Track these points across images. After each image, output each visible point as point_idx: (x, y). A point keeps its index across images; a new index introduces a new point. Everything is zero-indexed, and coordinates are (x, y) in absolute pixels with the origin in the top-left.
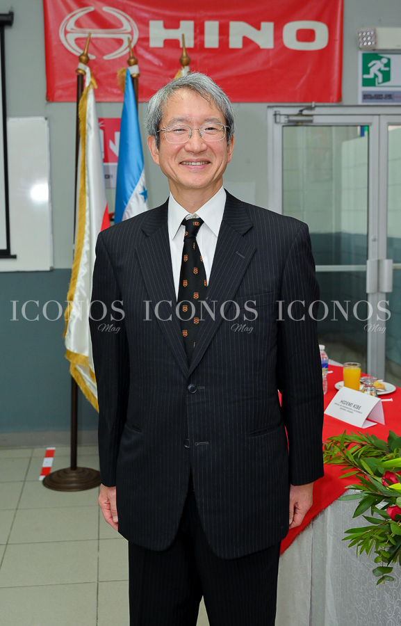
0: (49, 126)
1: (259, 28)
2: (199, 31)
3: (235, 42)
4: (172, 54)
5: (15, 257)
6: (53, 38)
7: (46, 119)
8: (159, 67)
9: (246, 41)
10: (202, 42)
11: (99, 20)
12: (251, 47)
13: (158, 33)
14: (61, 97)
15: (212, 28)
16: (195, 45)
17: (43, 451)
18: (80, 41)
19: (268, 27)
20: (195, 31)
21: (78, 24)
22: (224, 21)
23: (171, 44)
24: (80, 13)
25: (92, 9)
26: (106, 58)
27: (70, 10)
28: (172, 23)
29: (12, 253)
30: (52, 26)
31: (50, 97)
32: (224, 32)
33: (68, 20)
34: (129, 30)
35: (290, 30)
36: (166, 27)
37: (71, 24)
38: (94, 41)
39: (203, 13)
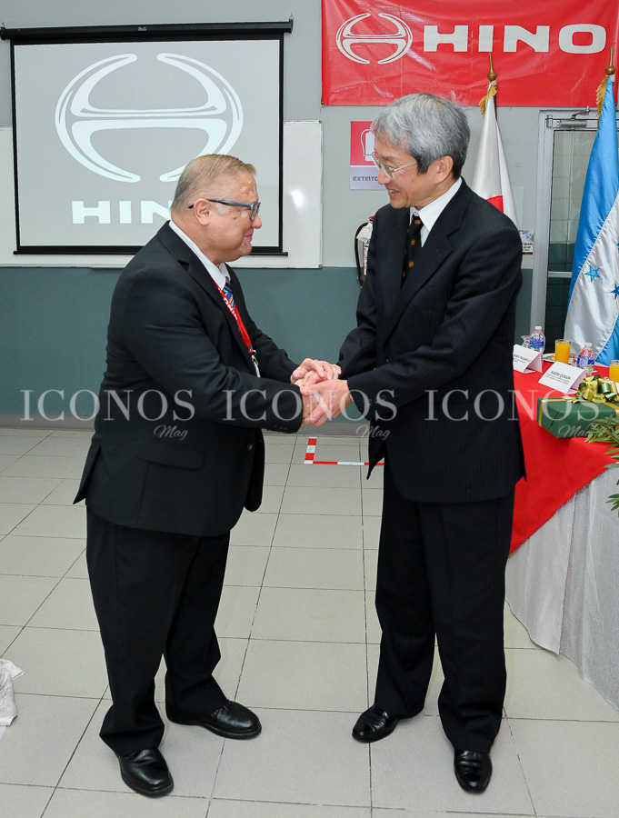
0: (323, 129)
1: (534, 32)
2: (474, 36)
3: (510, 46)
4: (445, 58)
5: (286, 254)
6: (331, 43)
7: (320, 122)
8: (432, 71)
9: (521, 44)
10: (477, 46)
11: (374, 26)
12: (525, 51)
13: (432, 38)
14: (335, 100)
15: (486, 32)
16: (469, 48)
17: (306, 439)
18: (356, 47)
19: (543, 31)
20: (469, 36)
21: (354, 30)
22: (498, 25)
23: (446, 48)
24: (357, 19)
25: (369, 15)
26: (379, 62)
27: (347, 17)
28: (447, 28)
29: (284, 251)
30: (329, 32)
31: (325, 100)
32: (498, 36)
33: (345, 27)
34: (404, 35)
35: (566, 34)
36: (440, 32)
37: (347, 31)
38: (369, 46)
39: (478, 17)
